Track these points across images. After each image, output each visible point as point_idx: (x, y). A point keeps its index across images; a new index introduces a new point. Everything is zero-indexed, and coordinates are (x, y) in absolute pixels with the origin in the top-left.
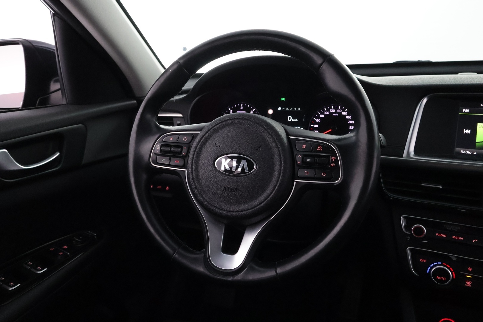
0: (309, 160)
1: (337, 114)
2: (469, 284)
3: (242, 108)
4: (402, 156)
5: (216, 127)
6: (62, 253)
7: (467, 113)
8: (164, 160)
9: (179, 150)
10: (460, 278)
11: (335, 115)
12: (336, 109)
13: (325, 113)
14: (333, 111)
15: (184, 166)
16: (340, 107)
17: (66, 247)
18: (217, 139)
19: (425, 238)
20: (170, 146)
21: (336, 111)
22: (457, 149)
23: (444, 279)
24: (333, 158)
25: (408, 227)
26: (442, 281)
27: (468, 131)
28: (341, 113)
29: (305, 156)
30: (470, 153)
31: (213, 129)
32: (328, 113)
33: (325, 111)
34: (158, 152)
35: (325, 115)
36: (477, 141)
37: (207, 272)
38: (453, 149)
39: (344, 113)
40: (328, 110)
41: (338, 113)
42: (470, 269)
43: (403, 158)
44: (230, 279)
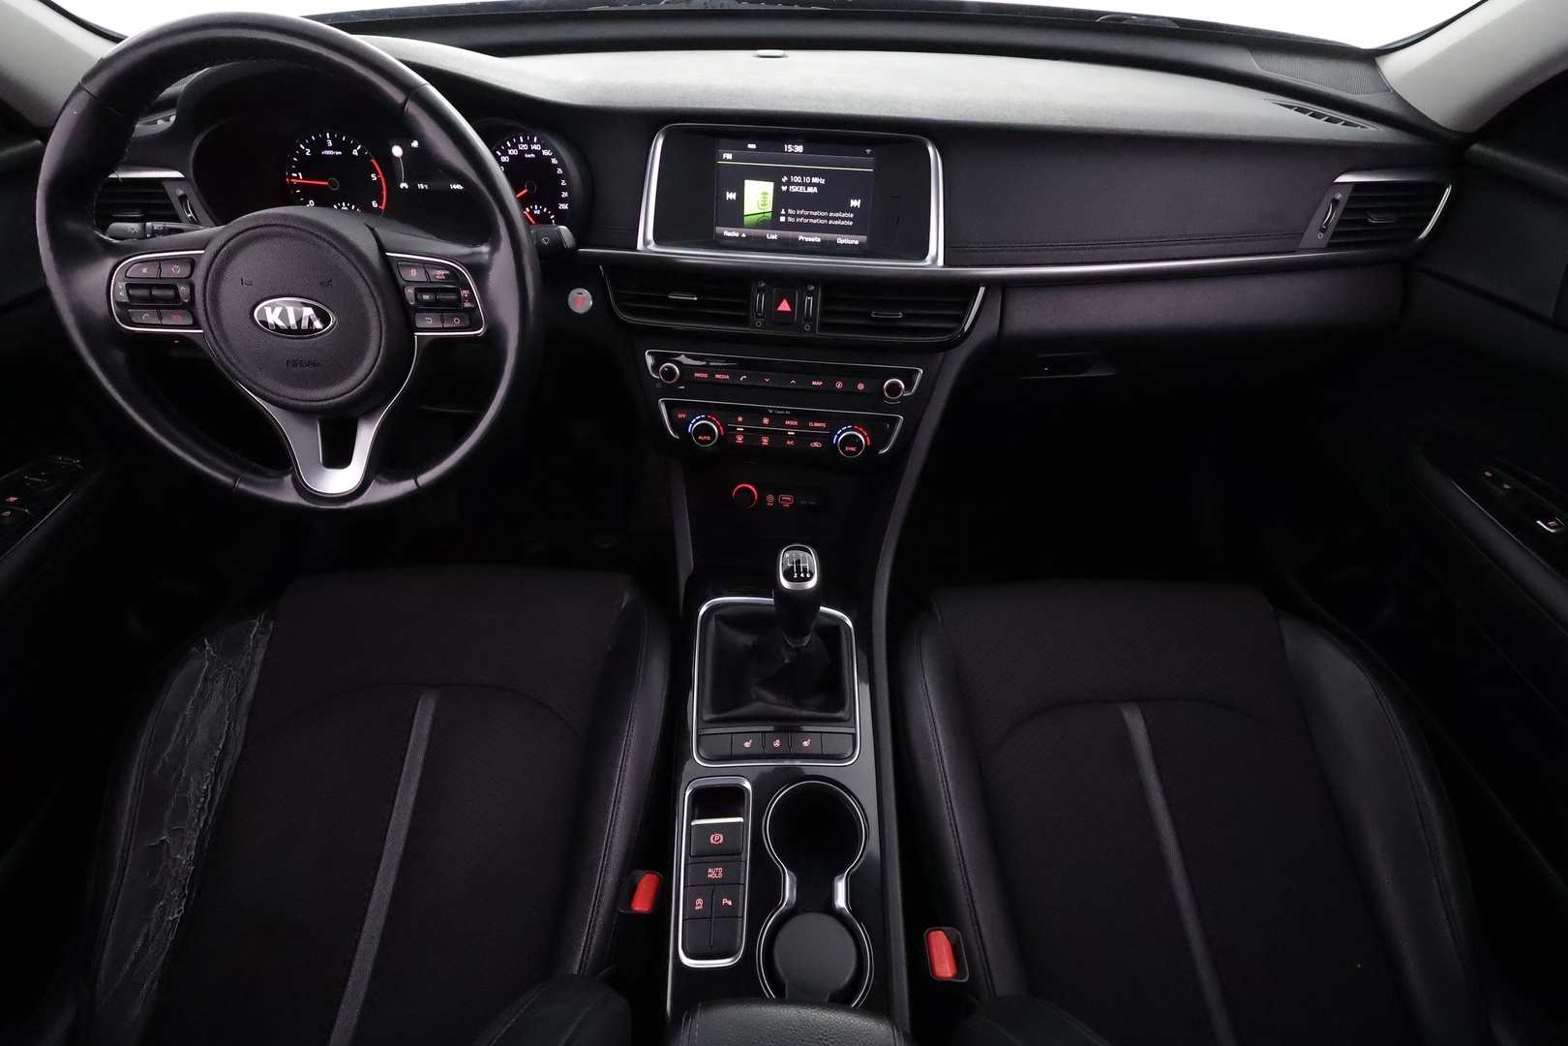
0: (426, 297)
1: (533, 155)
2: (740, 439)
3: (330, 143)
4: (634, 248)
5: (232, 242)
6: (8, 513)
7: (729, 160)
8: (146, 316)
9: (171, 293)
10: (729, 432)
11: (529, 156)
12: (530, 143)
13: (510, 152)
14: (525, 147)
15: (196, 325)
16: (535, 138)
17: (12, 499)
18: (243, 267)
19: (680, 381)
20: (150, 287)
21: (530, 147)
22: (718, 229)
23: (709, 438)
24: (465, 292)
25: (656, 367)
26: (705, 442)
27: (731, 196)
28: (541, 151)
29: (419, 291)
30: (737, 235)
31: (225, 248)
32: (513, 152)
33: (510, 148)
34: (126, 300)
35: (510, 156)
36: (745, 214)
37: (304, 503)
38: (712, 229)
39: (546, 153)
40: (515, 146)
41: (534, 152)
42: (740, 419)
43: (637, 251)
44: (348, 505)
